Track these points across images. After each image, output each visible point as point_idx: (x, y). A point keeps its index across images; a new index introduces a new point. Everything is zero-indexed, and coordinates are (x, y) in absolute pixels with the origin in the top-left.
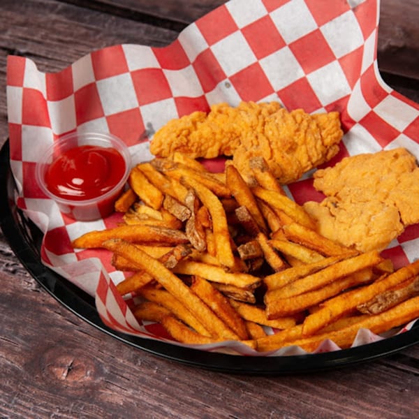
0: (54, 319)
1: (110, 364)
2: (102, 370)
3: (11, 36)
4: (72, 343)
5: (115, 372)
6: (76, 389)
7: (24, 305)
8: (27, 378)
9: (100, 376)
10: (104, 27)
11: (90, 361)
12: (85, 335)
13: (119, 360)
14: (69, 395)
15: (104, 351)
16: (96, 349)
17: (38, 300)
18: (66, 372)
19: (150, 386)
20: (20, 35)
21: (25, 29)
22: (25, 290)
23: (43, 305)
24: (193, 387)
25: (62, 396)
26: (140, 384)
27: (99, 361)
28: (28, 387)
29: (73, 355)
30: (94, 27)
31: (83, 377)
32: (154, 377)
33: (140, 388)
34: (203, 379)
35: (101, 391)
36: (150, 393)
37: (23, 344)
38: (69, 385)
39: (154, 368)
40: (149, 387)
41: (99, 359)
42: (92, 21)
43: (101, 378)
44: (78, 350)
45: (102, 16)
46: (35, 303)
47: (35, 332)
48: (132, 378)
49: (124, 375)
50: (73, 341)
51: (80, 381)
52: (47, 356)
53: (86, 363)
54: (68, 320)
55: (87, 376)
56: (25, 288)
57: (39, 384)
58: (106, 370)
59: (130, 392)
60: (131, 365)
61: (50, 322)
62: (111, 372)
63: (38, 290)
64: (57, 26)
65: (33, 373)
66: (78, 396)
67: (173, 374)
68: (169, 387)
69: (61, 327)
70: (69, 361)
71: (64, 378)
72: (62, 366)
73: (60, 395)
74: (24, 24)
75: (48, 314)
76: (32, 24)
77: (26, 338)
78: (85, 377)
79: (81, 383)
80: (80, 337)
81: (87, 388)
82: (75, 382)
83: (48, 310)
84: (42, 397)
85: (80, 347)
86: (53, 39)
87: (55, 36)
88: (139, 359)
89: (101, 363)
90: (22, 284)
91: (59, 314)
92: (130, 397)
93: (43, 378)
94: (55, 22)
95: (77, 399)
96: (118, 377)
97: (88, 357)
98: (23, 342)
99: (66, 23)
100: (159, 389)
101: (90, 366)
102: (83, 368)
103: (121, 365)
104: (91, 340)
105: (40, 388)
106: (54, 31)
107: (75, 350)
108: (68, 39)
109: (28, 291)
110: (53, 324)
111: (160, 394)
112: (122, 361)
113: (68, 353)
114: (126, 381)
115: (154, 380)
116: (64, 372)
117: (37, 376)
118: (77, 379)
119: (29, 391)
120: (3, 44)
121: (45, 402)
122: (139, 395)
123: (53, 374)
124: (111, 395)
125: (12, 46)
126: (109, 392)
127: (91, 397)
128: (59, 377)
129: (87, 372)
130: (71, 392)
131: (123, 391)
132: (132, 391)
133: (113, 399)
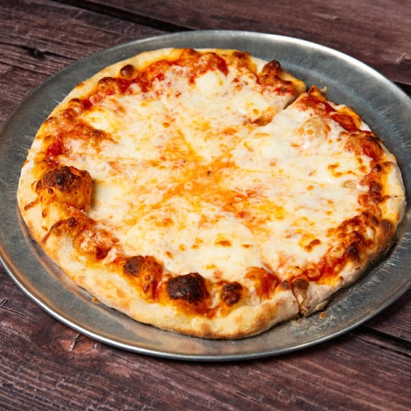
3: (31, 37)
6: (83, 361)
8: (34, 348)
9: (107, 349)
10: (123, 32)
14: (76, 366)
18: (73, 344)
20: (41, 36)
21: (46, 31)
25: (69, 366)
28: (34, 357)
30: (113, 32)
31: (90, 349)
33: (147, 362)
35: (108, 363)
36: (157, 367)
37: (31, 317)
38: (75, 356)
40: (156, 362)
42: (111, 27)
43: (108, 352)
45: (122, 22)
51: (87, 353)
52: (55, 328)
55: (94, 348)
57: (45, 354)
59: (137, 365)
64: (77, 29)
65: (40, 344)
66: (85, 367)
70: (76, 334)
71: (71, 350)
72: (70, 338)
73: (66, 366)
74: (46, 27)
76: (52, 27)
77: (34, 311)
78: (92, 350)
79: (88, 355)
81: (94, 360)
82: (82, 354)
84: (48, 367)
86: (70, 41)
87: (75, 39)
92: (137, 370)
93: (50, 350)
94: (75, 26)
95: (83, 370)
98: (32, 314)
99: (85, 27)
102: (90, 341)
105: (46, 359)
106: (74, 34)
108: (88, 41)
111: (166, 369)
116: (71, 344)
117: (44, 347)
118: (84, 351)
119: (35, 361)
120: (24, 44)
121: (51, 372)
122: (146, 369)
123: (60, 345)
124: (118, 367)
125: (32, 46)
126: (116, 365)
127: (98, 368)
128: (65, 348)
129: (94, 344)
130: (77, 363)
131: (130, 364)
132: (139, 365)
133: (119, 372)
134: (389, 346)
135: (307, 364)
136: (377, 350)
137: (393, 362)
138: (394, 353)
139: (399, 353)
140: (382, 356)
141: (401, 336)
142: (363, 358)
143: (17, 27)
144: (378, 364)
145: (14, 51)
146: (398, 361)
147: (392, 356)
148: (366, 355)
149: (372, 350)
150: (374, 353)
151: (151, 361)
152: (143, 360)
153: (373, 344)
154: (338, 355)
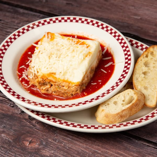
0: (26, 124)
1: (46, 141)
2: (43, 143)
3: (22, 25)
4: (32, 133)
5: (48, 144)
6: (31, 149)
7: (15, 118)
8: (13, 144)
9: (42, 145)
12: (37, 130)
13: (49, 140)
14: (29, 151)
15: (44, 136)
16: (41, 136)
17: (21, 117)
18: (29, 143)
19: (61, 150)
23: (23, 119)
24: (77, 151)
25: (26, 151)
26: (56, 149)
27: (42, 140)
29: (32, 137)
32: (62, 147)
33: (56, 150)
34: (81, 149)
35: (41, 151)
36: (60, 152)
38: (29, 148)
39: (63, 144)
41: (42, 139)
43: (42, 146)
47: (19, 128)
48: (54, 147)
49: (51, 145)
50: (33, 132)
52: (22, 137)
54: (31, 125)
55: (36, 145)
58: (44, 143)
59: (52, 152)
60: (54, 142)
62: (46, 144)
63: (21, 113)
65: (16, 143)
66: (33, 152)
67: (70, 146)
68: (68, 151)
69: (29, 127)
70: (30, 139)
72: (27, 141)
75: (24, 122)
77: (15, 130)
79: (34, 147)
80: (35, 131)
81: (36, 149)
83: (24, 121)
84: (18, 152)
85: (35, 135)
88: (57, 140)
89: (42, 141)
90: (16, 111)
91: (29, 122)
92: (52, 154)
93: (19, 145)
95: (32, 153)
97: (37, 138)
98: (14, 132)
100: (64, 151)
101: (38, 141)
102: (35, 142)
103: (50, 142)
104: (39, 132)
105: (18, 148)
107: (33, 135)
109: (18, 113)
110: (26, 126)
111: (64, 153)
112: (50, 140)
113: (30, 136)
114: (52, 148)
115: (62, 148)
117: (18, 144)
118: (32, 146)
119: (13, 149)
121: (19, 154)
122: (56, 153)
123: (24, 143)
126: (44, 151)
127: (37, 152)
128: (25, 145)
129: (37, 143)
130: (30, 150)
131: (50, 151)
132: (53, 151)
133: (45, 154)
134: (151, 145)
135: (118, 152)
136: (146, 147)
137: (152, 151)
138: (153, 148)
139: (155, 148)
140: (148, 149)
141: (156, 142)
142: (140, 150)
144: (146, 152)
148: (142, 149)
149: (144, 147)
150: (145, 148)
151: (58, 150)
152: (55, 150)
153: (145, 145)
154: (131, 149)
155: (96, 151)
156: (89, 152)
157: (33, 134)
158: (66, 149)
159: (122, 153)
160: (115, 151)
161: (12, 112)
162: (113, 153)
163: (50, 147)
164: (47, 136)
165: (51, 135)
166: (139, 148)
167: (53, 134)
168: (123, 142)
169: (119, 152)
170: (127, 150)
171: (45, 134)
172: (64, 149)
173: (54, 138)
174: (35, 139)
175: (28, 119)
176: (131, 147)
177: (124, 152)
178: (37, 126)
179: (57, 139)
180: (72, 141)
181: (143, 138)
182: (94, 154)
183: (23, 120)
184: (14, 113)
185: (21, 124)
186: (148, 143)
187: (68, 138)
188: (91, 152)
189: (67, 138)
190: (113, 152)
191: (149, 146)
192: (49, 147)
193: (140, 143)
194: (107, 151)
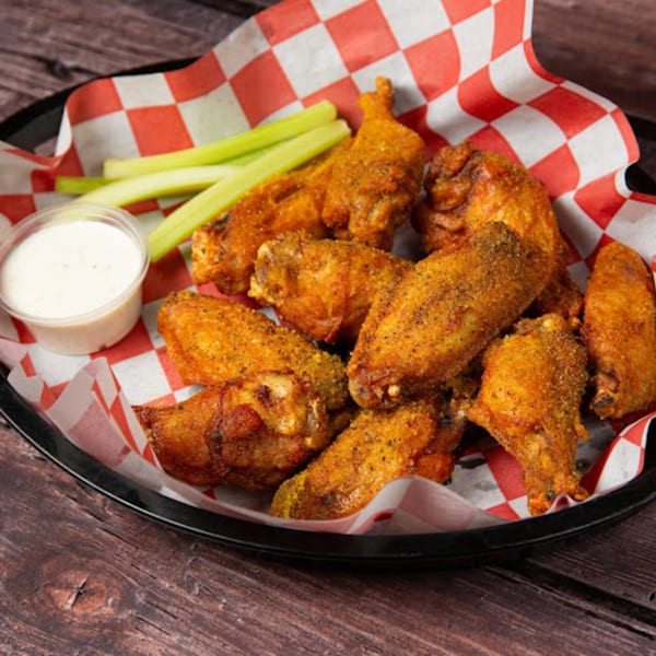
0: (65, 508)
1: (147, 589)
2: (133, 598)
3: (54, 39)
4: (90, 549)
5: (155, 603)
6: (85, 627)
8: (8, 602)
9: (128, 608)
10: (207, 30)
11: (115, 582)
12: (113, 538)
13: (163, 582)
14: (74, 636)
15: (141, 567)
16: (126, 563)
17: (43, 474)
18: (74, 597)
19: (211, 630)
20: (68, 37)
21: (78, 28)
22: (23, 456)
23: (50, 483)
24: (281, 637)
25: (63, 636)
26: (193, 625)
27: (129, 583)
28: (7, 619)
29: (88, 570)
30: (190, 30)
31: (100, 608)
32: (218, 616)
33: (192, 632)
34: (300, 626)
35: (127, 633)
36: (208, 642)
37: (8, 546)
38: (75, 619)
39: (219, 601)
40: (207, 633)
41: (130, 579)
42: (188, 21)
43: (130, 612)
44: (98, 562)
45: (206, 12)
46: (36, 478)
47: (31, 527)
48: (182, 614)
49: (169, 609)
50: (92, 546)
51: (95, 614)
52: (45, 568)
53: (107, 584)
54: (88, 511)
55: (107, 606)
56: (24, 453)
57: (26, 613)
58: (140, 599)
59: (175, 638)
60: (182, 592)
61: (59, 512)
62: (149, 603)
64: (131, 26)
65: (19, 595)
66: (89, 639)
67: (251, 614)
68: (242, 633)
69: (74, 521)
70: (81, 578)
71: (68, 607)
72: (68, 587)
73: (58, 635)
74: (75, 21)
75: (56, 498)
76: (89, 21)
77: (14, 537)
78: (104, 608)
79: (96, 617)
80: (103, 540)
81: (104, 626)
82: (85, 616)
83: (57, 492)
84: (29, 636)
85: (102, 558)
86: (119, 47)
87: (126, 43)
88: (196, 584)
89: (132, 586)
90: (20, 447)
91: (75, 500)
92: (174, 647)
93: (33, 606)
94: (127, 19)
95: (85, 644)
96: (158, 611)
97: (112, 574)
98: (10, 543)
99: (144, 22)
100: (225, 636)
101: (115, 590)
102: (102, 592)
103: (166, 592)
104: (120, 547)
105: (27, 622)
106: (124, 34)
107: (92, 562)
108: (146, 47)
109: (29, 458)
110: (61, 516)
111: (225, 645)
112: (167, 585)
113: (81, 566)
114: (172, 619)
115: (218, 620)
116: (69, 597)
117: (25, 601)
118: (89, 611)
119: (8, 626)
120: (40, 52)
121: (33, 646)
122: (191, 644)
123: (52, 599)
124: (143, 640)
125: (52, 56)
126: (140, 636)
127: (109, 641)
128: (60, 604)
129: (108, 598)
130: (77, 631)
131: (164, 635)
132: (178, 637)
133: (145, 648)
134: (601, 611)
135: (459, 642)
136: (580, 618)
137: (606, 640)
138: (609, 625)
139: (618, 624)
140: (588, 629)
141: (625, 594)
142: (556, 633)
143: (31, 21)
144: (580, 643)
145: (21, 65)
146: (615, 639)
147: (605, 629)
148: (560, 628)
149: (572, 618)
150: (575, 624)
151: (200, 632)
152: (185, 628)
153: (575, 607)
154: (513, 627)
155: (362, 636)
156: (333, 641)
157: (91, 556)
158: (233, 628)
159: (476, 645)
160: (444, 636)
161: (7, 450)
162: (435, 647)
163: (165, 615)
164: (153, 567)
165: (172, 560)
166: (552, 624)
167: (177, 558)
168: (480, 596)
169: (464, 640)
170: (497, 633)
171: (145, 553)
172: (226, 628)
173: (183, 574)
174: (100, 576)
175: (75, 485)
176: (514, 618)
177: (484, 643)
178: (109, 517)
179: (194, 581)
180: (259, 589)
181: (570, 575)
182: (354, 651)
183: (53, 487)
184: (12, 457)
185: (40, 509)
186: (589, 600)
187: (244, 577)
188: (341, 641)
189: (239, 575)
190: (434, 642)
191: (594, 615)
192: (161, 616)
193: (554, 598)
194: (409, 638)
